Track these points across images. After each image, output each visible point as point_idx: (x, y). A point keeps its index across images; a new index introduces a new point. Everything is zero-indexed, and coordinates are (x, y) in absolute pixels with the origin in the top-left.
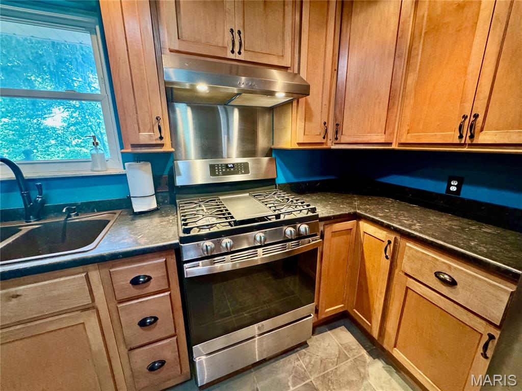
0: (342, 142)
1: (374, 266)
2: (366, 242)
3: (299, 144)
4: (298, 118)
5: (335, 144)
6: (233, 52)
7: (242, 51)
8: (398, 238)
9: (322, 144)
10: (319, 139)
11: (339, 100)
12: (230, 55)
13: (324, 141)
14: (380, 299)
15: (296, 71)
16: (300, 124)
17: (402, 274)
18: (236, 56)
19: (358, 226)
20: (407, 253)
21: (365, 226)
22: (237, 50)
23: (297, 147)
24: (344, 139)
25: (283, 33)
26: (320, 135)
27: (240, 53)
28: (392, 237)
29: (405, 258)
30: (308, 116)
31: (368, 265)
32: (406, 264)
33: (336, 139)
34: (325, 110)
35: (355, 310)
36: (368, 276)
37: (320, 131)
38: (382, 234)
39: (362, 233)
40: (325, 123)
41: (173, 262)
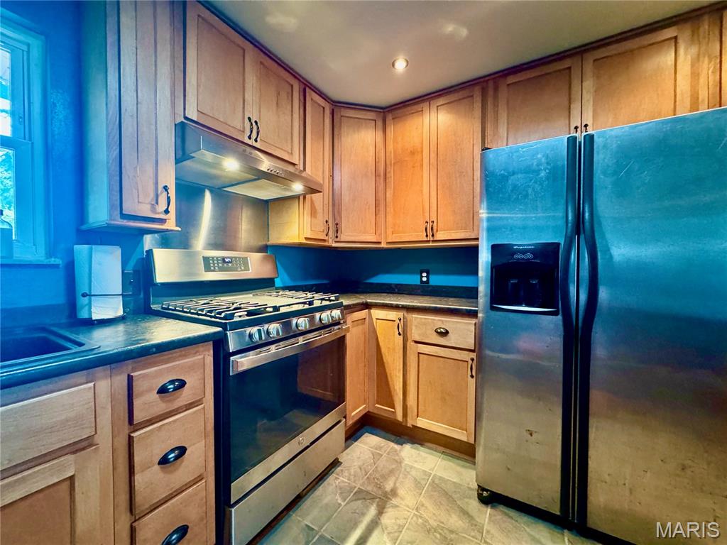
0: (342, 240)
1: (389, 348)
2: (380, 327)
3: (306, 238)
4: (305, 212)
5: (336, 242)
6: (250, 138)
7: (258, 139)
8: (406, 314)
9: (324, 240)
10: (323, 237)
11: (336, 202)
12: (247, 141)
13: (326, 238)
14: (399, 377)
15: (302, 169)
16: (307, 218)
17: (413, 343)
18: (251, 142)
19: (370, 314)
20: (415, 323)
21: (377, 313)
22: (254, 136)
23: (304, 241)
24: (343, 237)
25: (292, 134)
26: (323, 232)
27: (256, 141)
28: (400, 314)
29: (414, 328)
30: (313, 213)
31: (384, 350)
32: (415, 334)
33: (337, 237)
34: (326, 209)
35: (377, 405)
36: (385, 361)
37: (323, 228)
38: (392, 315)
39: (374, 320)
40: (327, 222)
41: (209, 360)
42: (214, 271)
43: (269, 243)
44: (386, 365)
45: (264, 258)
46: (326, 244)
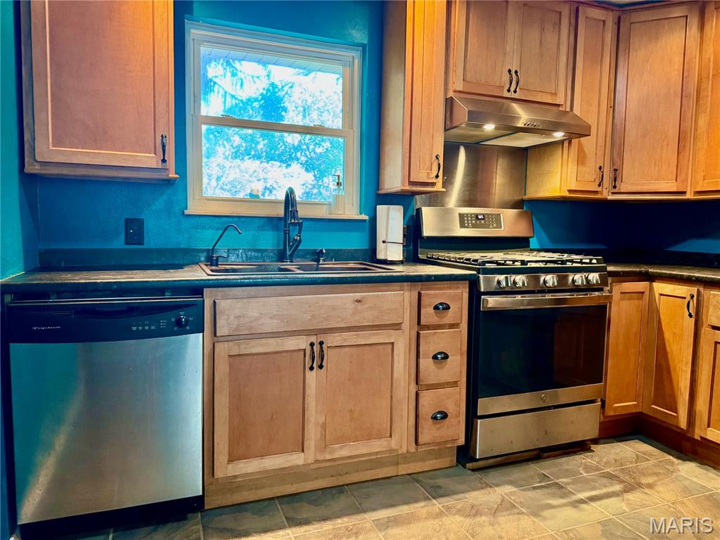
0: (622, 191)
3: (570, 191)
4: (570, 160)
5: (613, 193)
6: (509, 91)
7: (518, 89)
8: (702, 289)
9: (596, 192)
10: (594, 187)
11: (617, 142)
12: (506, 94)
13: (599, 189)
14: (686, 372)
15: (568, 109)
16: (572, 167)
17: (710, 329)
18: (512, 95)
19: (651, 289)
21: (660, 287)
22: (512, 89)
23: (567, 194)
24: (623, 187)
25: (557, 71)
26: (594, 181)
27: (515, 92)
28: (694, 289)
29: (711, 308)
30: (581, 159)
31: (667, 335)
33: (615, 187)
34: (600, 153)
35: (653, 406)
36: (668, 350)
37: (595, 177)
38: (682, 290)
39: (657, 296)
40: (600, 168)
41: (466, 296)
42: (468, 227)
43: (525, 197)
44: (669, 355)
45: (520, 215)
46: (599, 196)
